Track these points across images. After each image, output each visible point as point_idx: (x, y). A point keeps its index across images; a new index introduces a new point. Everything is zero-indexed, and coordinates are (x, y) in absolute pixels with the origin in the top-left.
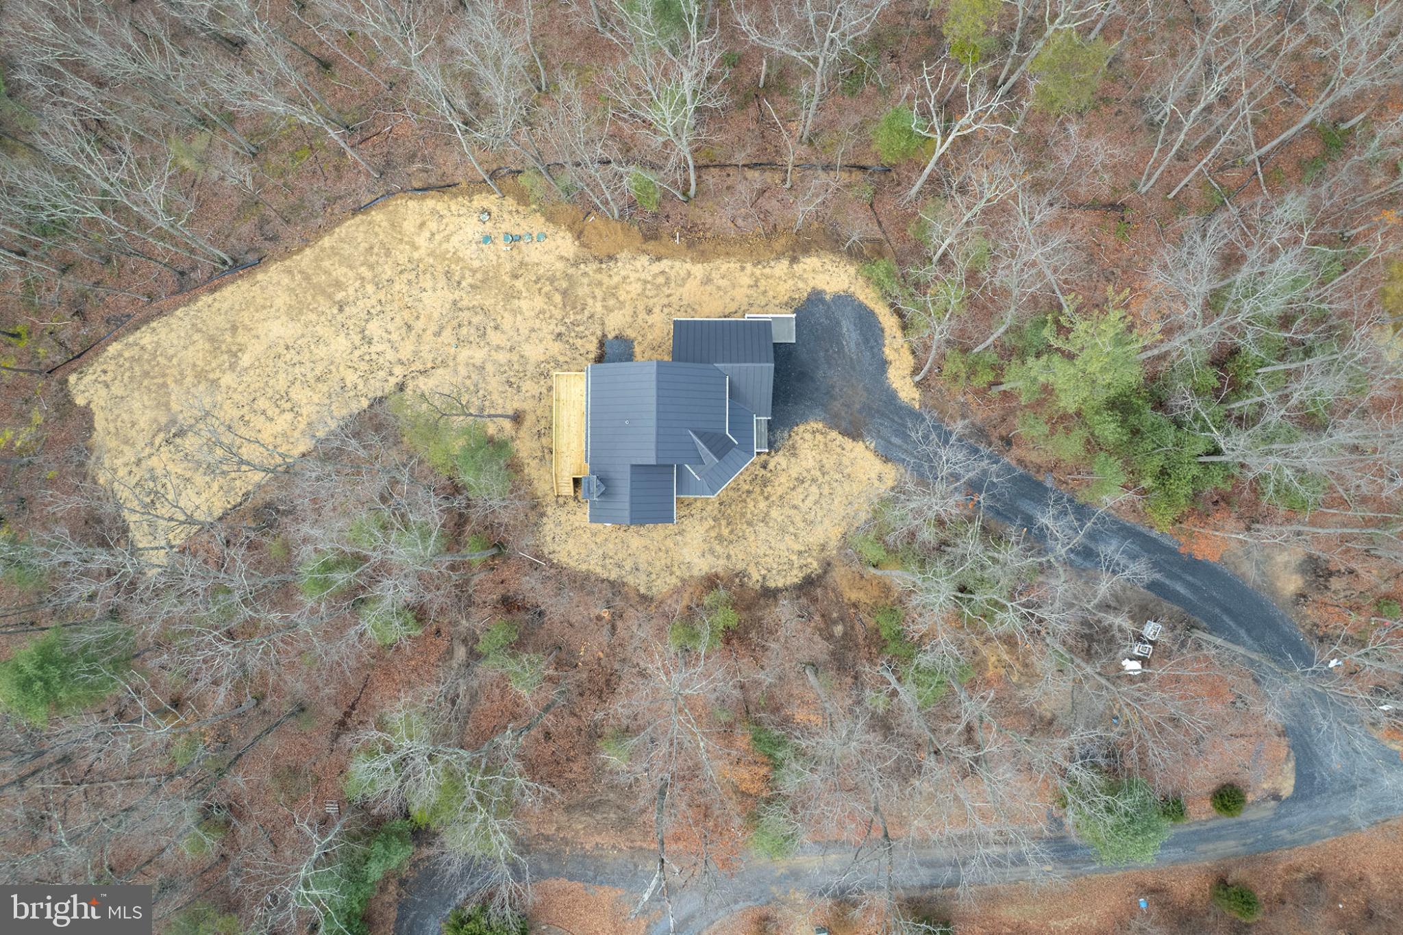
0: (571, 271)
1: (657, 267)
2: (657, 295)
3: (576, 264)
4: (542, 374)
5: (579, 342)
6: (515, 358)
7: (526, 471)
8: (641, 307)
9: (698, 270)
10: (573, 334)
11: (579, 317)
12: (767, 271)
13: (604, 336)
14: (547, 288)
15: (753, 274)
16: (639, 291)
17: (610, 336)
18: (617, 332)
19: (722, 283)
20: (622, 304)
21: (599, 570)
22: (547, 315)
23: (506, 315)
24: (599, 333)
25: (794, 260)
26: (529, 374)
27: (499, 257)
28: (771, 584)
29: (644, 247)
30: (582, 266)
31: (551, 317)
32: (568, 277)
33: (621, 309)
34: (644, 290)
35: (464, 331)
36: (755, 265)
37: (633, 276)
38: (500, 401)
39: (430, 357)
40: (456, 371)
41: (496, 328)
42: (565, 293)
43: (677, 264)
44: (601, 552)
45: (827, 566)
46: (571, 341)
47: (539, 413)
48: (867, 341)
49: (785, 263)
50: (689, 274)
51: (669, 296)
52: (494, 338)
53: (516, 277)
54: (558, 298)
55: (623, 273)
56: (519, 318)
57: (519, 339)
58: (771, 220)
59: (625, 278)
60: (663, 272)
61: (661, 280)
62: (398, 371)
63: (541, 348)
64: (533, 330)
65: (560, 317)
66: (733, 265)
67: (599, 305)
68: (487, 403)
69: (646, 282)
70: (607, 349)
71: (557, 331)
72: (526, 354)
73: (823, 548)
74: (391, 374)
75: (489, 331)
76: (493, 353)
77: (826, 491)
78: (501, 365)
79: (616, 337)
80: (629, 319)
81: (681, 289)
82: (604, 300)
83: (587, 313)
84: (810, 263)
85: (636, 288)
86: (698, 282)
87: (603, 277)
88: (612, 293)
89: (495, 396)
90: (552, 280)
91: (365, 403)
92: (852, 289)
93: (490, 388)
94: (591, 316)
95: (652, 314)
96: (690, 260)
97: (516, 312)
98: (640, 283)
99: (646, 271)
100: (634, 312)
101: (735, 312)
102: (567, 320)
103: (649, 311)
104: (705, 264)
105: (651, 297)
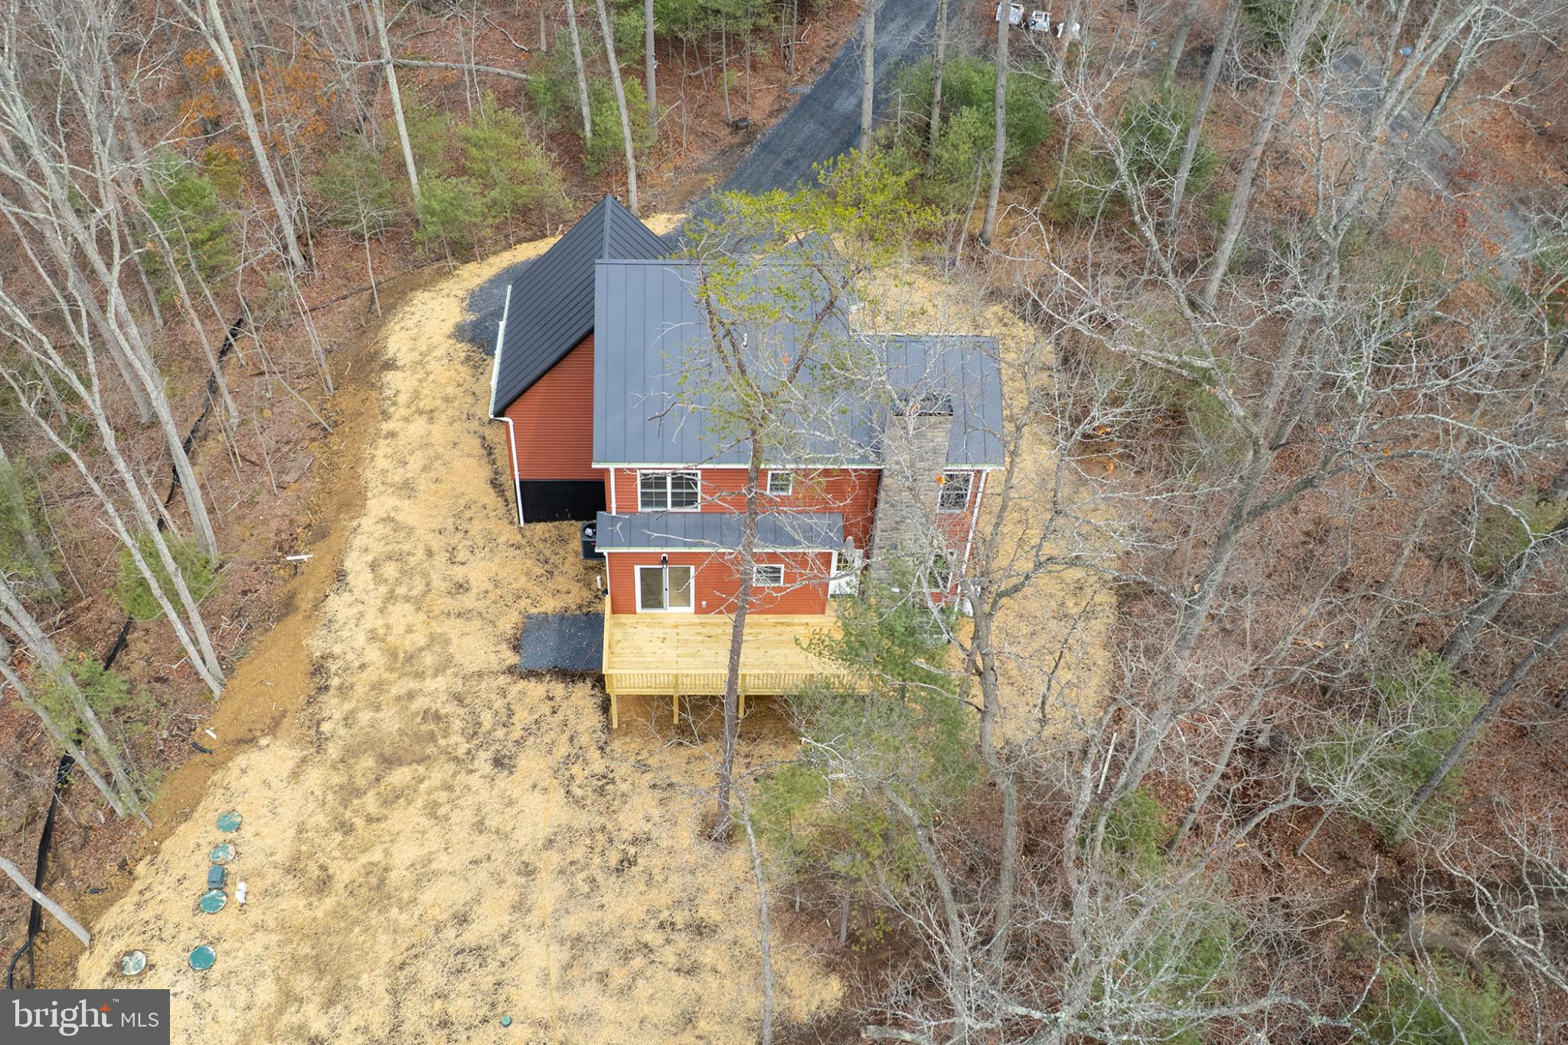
0: (333, 751)
1: (359, 576)
2: (425, 575)
3: (320, 743)
4: (601, 792)
5: (522, 718)
6: (551, 860)
8: (448, 603)
9: (378, 504)
10: (500, 733)
11: (457, 725)
12: (402, 399)
13: (510, 670)
14: (370, 803)
15: (406, 419)
16: (409, 607)
17: (512, 659)
18: (504, 646)
19: (416, 462)
20: (433, 640)
22: (442, 796)
23: (429, 898)
24: (503, 680)
25: (389, 365)
26: (602, 820)
27: (259, 927)
29: (306, 606)
30: (326, 727)
31: (449, 788)
32: (350, 755)
33: (447, 642)
34: (407, 599)
36: (386, 416)
37: (372, 620)
38: (676, 880)
40: (582, 1019)
41: (464, 919)
42: (389, 762)
43: (358, 541)
46: (517, 734)
49: (391, 376)
51: (430, 553)
52: (484, 927)
53: (324, 883)
54: (400, 776)
55: (360, 640)
56: (442, 862)
57: (499, 857)
58: (295, 434)
59: (373, 637)
60: (374, 566)
61: (390, 570)
63: (534, 799)
64: (479, 826)
65: (452, 767)
66: (383, 448)
67: (430, 684)
68: (680, 919)
69: (391, 597)
70: (543, 664)
71: (487, 768)
72: (544, 833)
75: (470, 936)
76: (533, 919)
78: (572, 894)
79: (516, 648)
80: (477, 623)
81: (420, 532)
82: (419, 675)
83: (448, 708)
84: (398, 345)
85: (401, 614)
86: (406, 504)
87: (363, 681)
88: (404, 662)
89: (661, 898)
90: (350, 792)
92: (461, 293)
93: (638, 914)
94: (459, 699)
95: (467, 582)
96: (355, 523)
97: (424, 874)
98: (390, 608)
99: (365, 598)
100: (459, 615)
101: (484, 438)
102: (461, 751)
103: (461, 587)
104: (369, 494)
105: (428, 584)
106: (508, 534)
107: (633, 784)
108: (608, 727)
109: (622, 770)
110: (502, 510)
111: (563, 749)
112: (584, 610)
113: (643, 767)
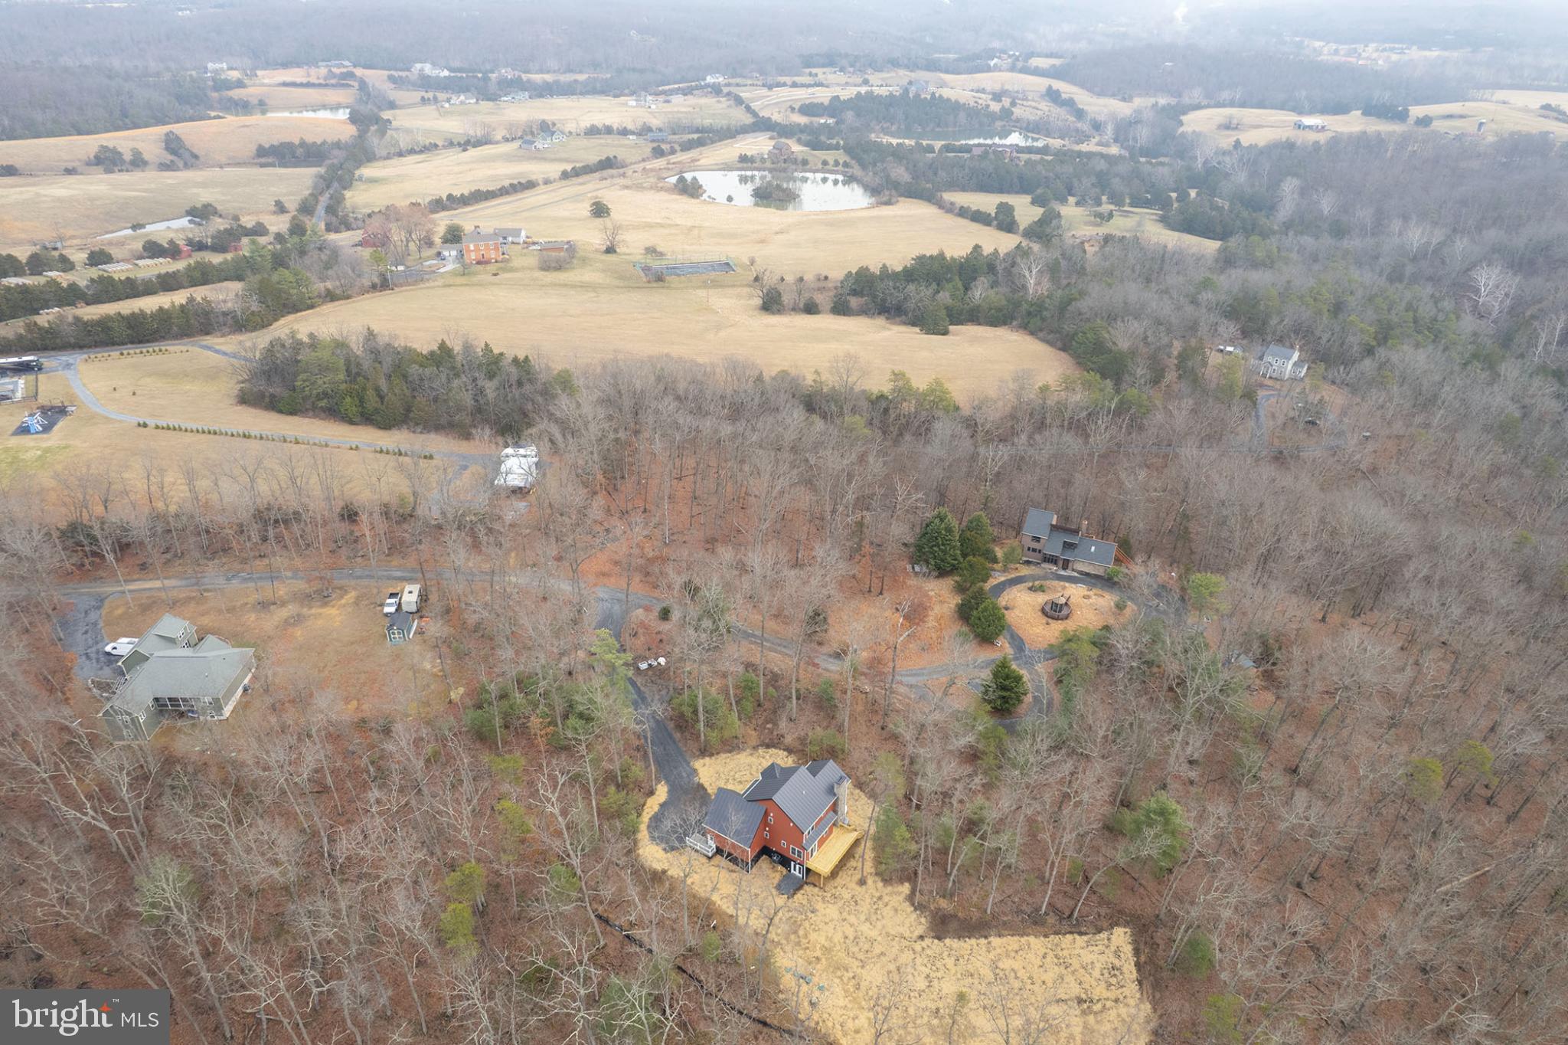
0: (784, 942)
1: (735, 913)
3: (779, 943)
4: (835, 898)
5: (805, 902)
6: (845, 914)
8: (760, 899)
9: (715, 898)
10: (805, 908)
11: (797, 915)
12: (681, 875)
13: (788, 898)
14: (804, 941)
15: (690, 878)
18: (781, 896)
19: (708, 883)
21: (863, 797)
22: (813, 926)
23: (836, 941)
24: (791, 900)
25: (664, 872)
26: (843, 901)
27: (821, 975)
28: (785, 753)
30: (776, 940)
31: (812, 924)
32: (787, 939)
33: (771, 905)
35: (866, 947)
36: (685, 881)
38: (866, 896)
39: (894, 943)
40: (884, 927)
41: (846, 937)
42: (796, 932)
43: (724, 907)
45: (755, 748)
46: (808, 905)
47: (849, 878)
48: (662, 819)
49: (669, 873)
50: (722, 899)
52: (851, 934)
53: (818, 958)
54: (801, 932)
56: (830, 935)
57: (837, 923)
60: (735, 908)
61: (739, 905)
62: (918, 947)
63: (828, 911)
64: (826, 923)
65: (807, 921)
68: (875, 900)
70: (792, 891)
71: (813, 915)
72: (837, 913)
73: (751, 755)
74: (923, 949)
75: (852, 938)
76: (856, 924)
77: (732, 773)
78: (855, 915)
79: (783, 894)
80: (770, 897)
83: (790, 914)
84: (658, 866)
86: (720, 892)
89: (868, 901)
90: (798, 944)
91: (948, 941)
92: (649, 842)
93: (868, 906)
94: (789, 911)
95: (756, 893)
96: (716, 905)
97: (829, 939)
98: (750, 911)
99: (743, 915)
100: (764, 899)
101: (715, 866)
102: (804, 917)
103: (757, 895)
104: (710, 898)
106: (749, 876)
107: (838, 891)
108: (822, 888)
109: (834, 891)
110: (742, 874)
111: (819, 899)
112: (783, 876)
113: (836, 887)
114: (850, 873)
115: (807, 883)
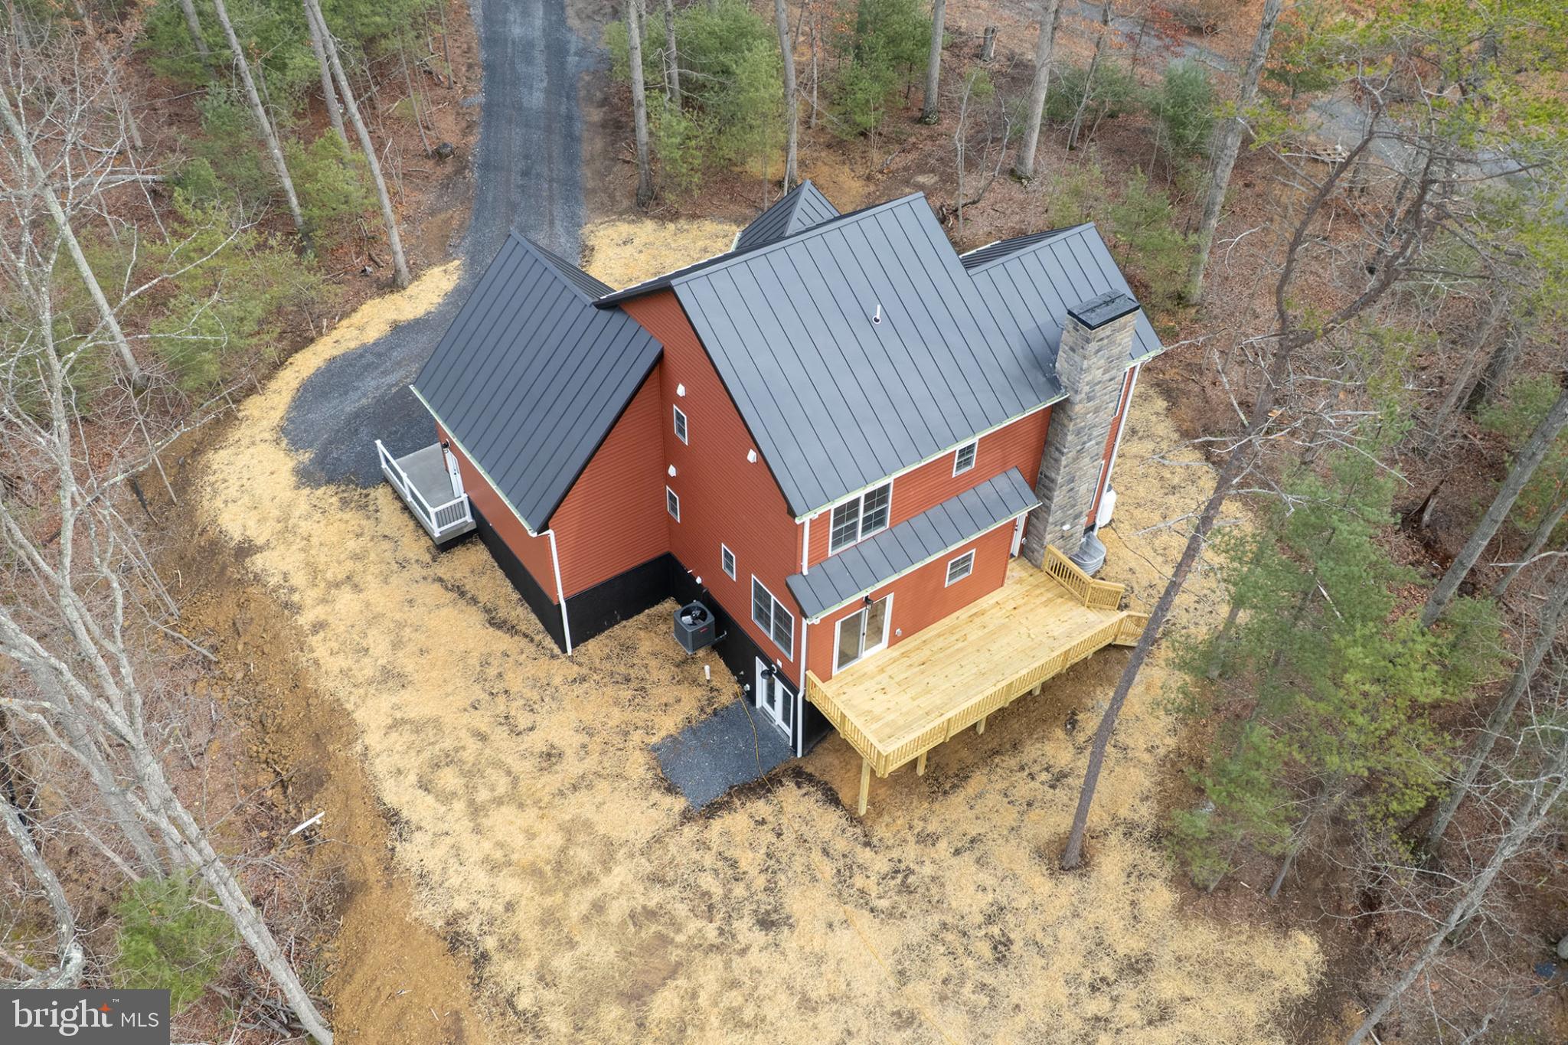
0: (557, 1024)
1: (416, 806)
2: (498, 764)
3: (532, 1024)
4: (906, 889)
5: (749, 861)
7: (1171, 742)
8: (551, 782)
9: (371, 712)
10: (739, 891)
11: (681, 910)
12: (299, 579)
13: (686, 817)
15: (324, 601)
16: (508, 811)
17: (679, 804)
18: (656, 796)
19: (379, 644)
20: (569, 831)
22: (734, 998)
24: (690, 831)
25: (245, 550)
26: (936, 918)
29: (374, 875)
30: (524, 1002)
31: (735, 983)
32: (582, 1017)
33: (588, 825)
34: (499, 802)
36: (297, 609)
37: (476, 849)
38: (1068, 935)
42: (637, 996)
43: (381, 766)
44: (1172, 500)
46: (761, 881)
47: (1010, 817)
48: (368, 367)
49: (261, 561)
50: (396, 725)
51: (482, 737)
54: (665, 1004)
55: (481, 878)
57: (861, 1024)
59: (493, 867)
60: (425, 786)
61: (449, 779)
63: (843, 939)
64: (806, 1006)
65: (716, 959)
66: (320, 647)
67: (611, 882)
68: (1106, 970)
69: (476, 810)
70: (716, 791)
71: (759, 937)
72: (886, 969)
78: (975, 1014)
79: (671, 790)
80: (603, 786)
81: (448, 719)
82: (588, 879)
83: (656, 897)
85: (506, 823)
86: (406, 695)
87: (524, 923)
88: (556, 874)
89: (1069, 961)
92: (267, 435)
93: (1061, 991)
94: (657, 879)
95: (552, 746)
96: (358, 748)
98: (486, 822)
99: (446, 827)
100: (575, 788)
101: (440, 580)
102: (711, 933)
103: (551, 757)
104: (349, 707)
105: (509, 773)
106: (560, 670)
107: (933, 862)
108: (854, 819)
109: (910, 853)
110: (532, 648)
111: (827, 869)
112: (709, 710)
113: (927, 839)
114: (1024, 789)
115: (800, 776)
